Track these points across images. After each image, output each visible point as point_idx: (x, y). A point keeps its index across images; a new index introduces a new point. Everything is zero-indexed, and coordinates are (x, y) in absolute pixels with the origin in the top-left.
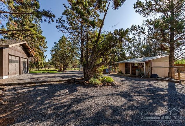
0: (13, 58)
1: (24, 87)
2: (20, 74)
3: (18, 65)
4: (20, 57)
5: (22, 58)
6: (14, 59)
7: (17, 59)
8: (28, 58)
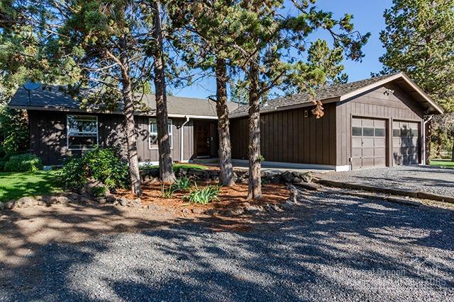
0: (367, 124)
1: (348, 194)
2: (387, 164)
3: (380, 141)
4: (387, 120)
5: (394, 120)
6: (371, 127)
7: (380, 125)
8: (420, 120)
